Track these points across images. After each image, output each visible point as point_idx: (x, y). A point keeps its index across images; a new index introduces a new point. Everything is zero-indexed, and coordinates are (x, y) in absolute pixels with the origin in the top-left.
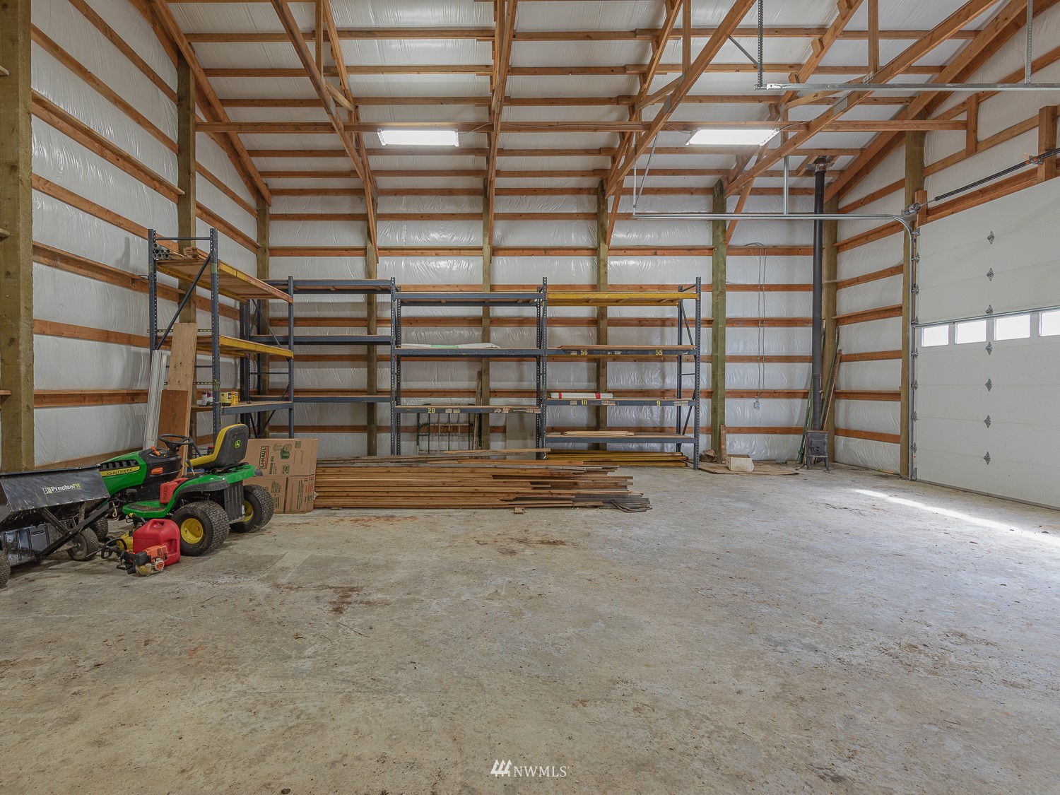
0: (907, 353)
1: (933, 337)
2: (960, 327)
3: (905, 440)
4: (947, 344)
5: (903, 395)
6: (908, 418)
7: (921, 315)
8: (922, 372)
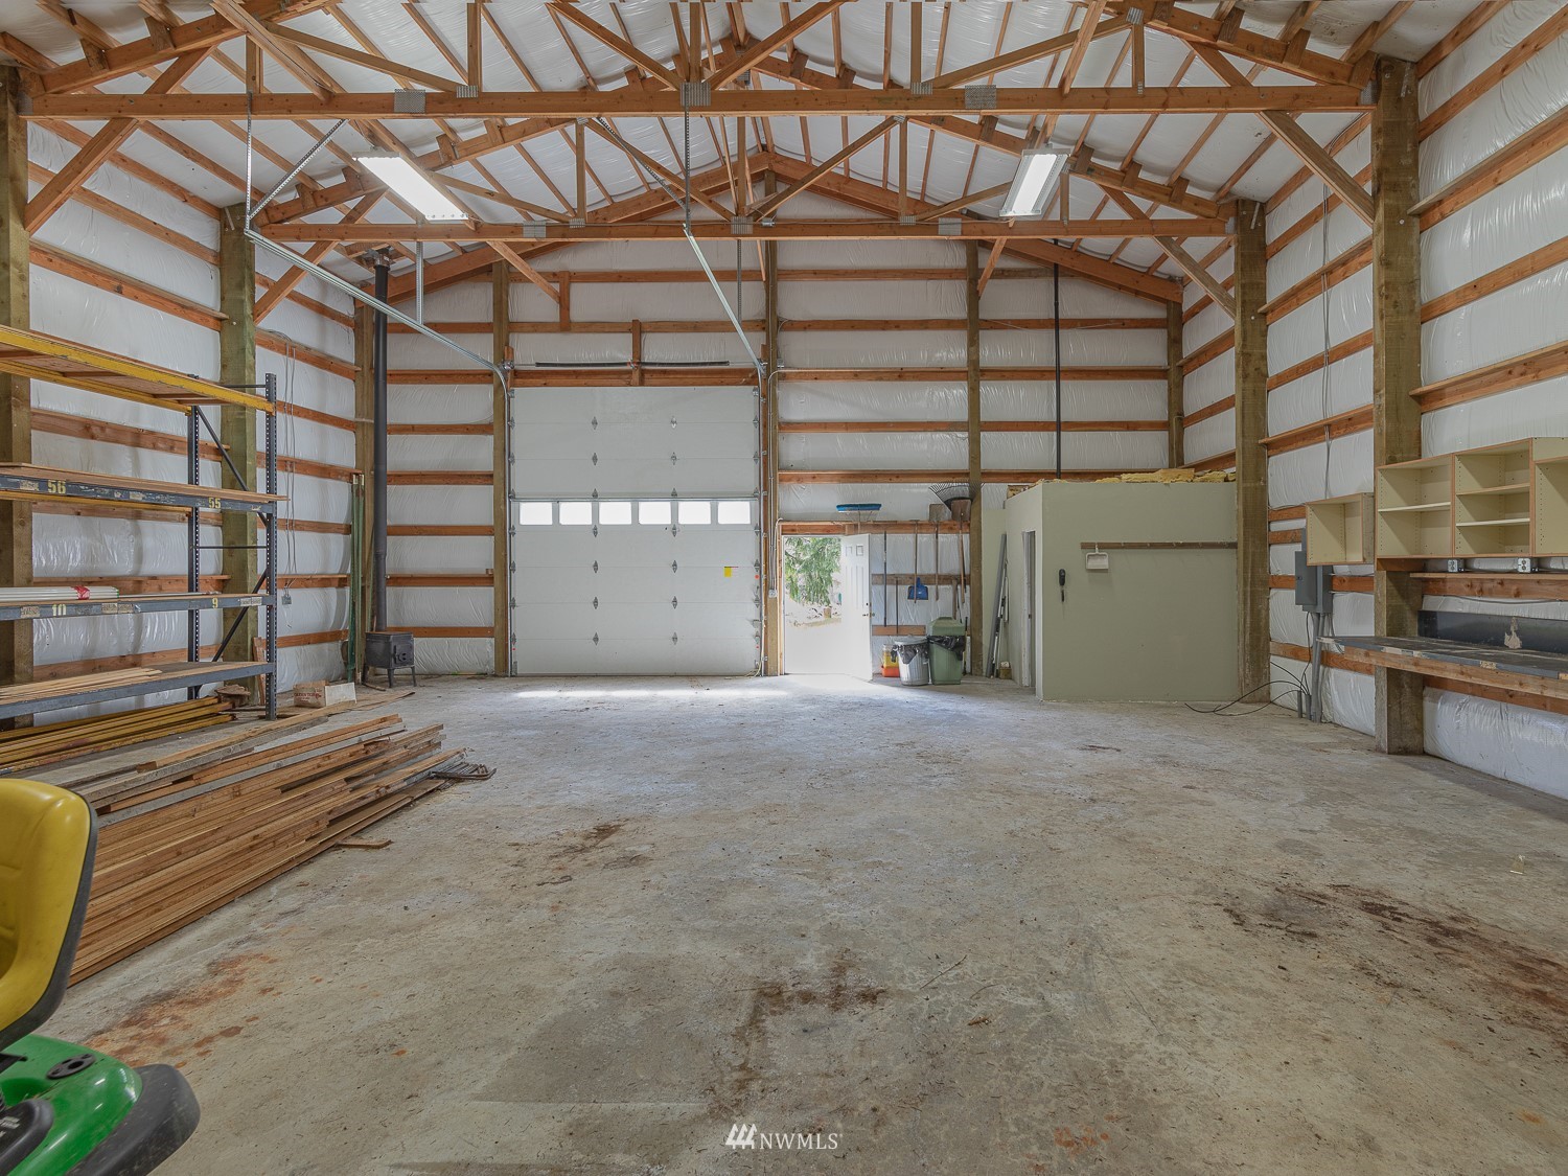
0: (501, 530)
1: (532, 514)
2: (564, 506)
3: (500, 631)
4: (551, 523)
5: (497, 577)
6: (504, 606)
7: (518, 486)
8: (520, 552)
